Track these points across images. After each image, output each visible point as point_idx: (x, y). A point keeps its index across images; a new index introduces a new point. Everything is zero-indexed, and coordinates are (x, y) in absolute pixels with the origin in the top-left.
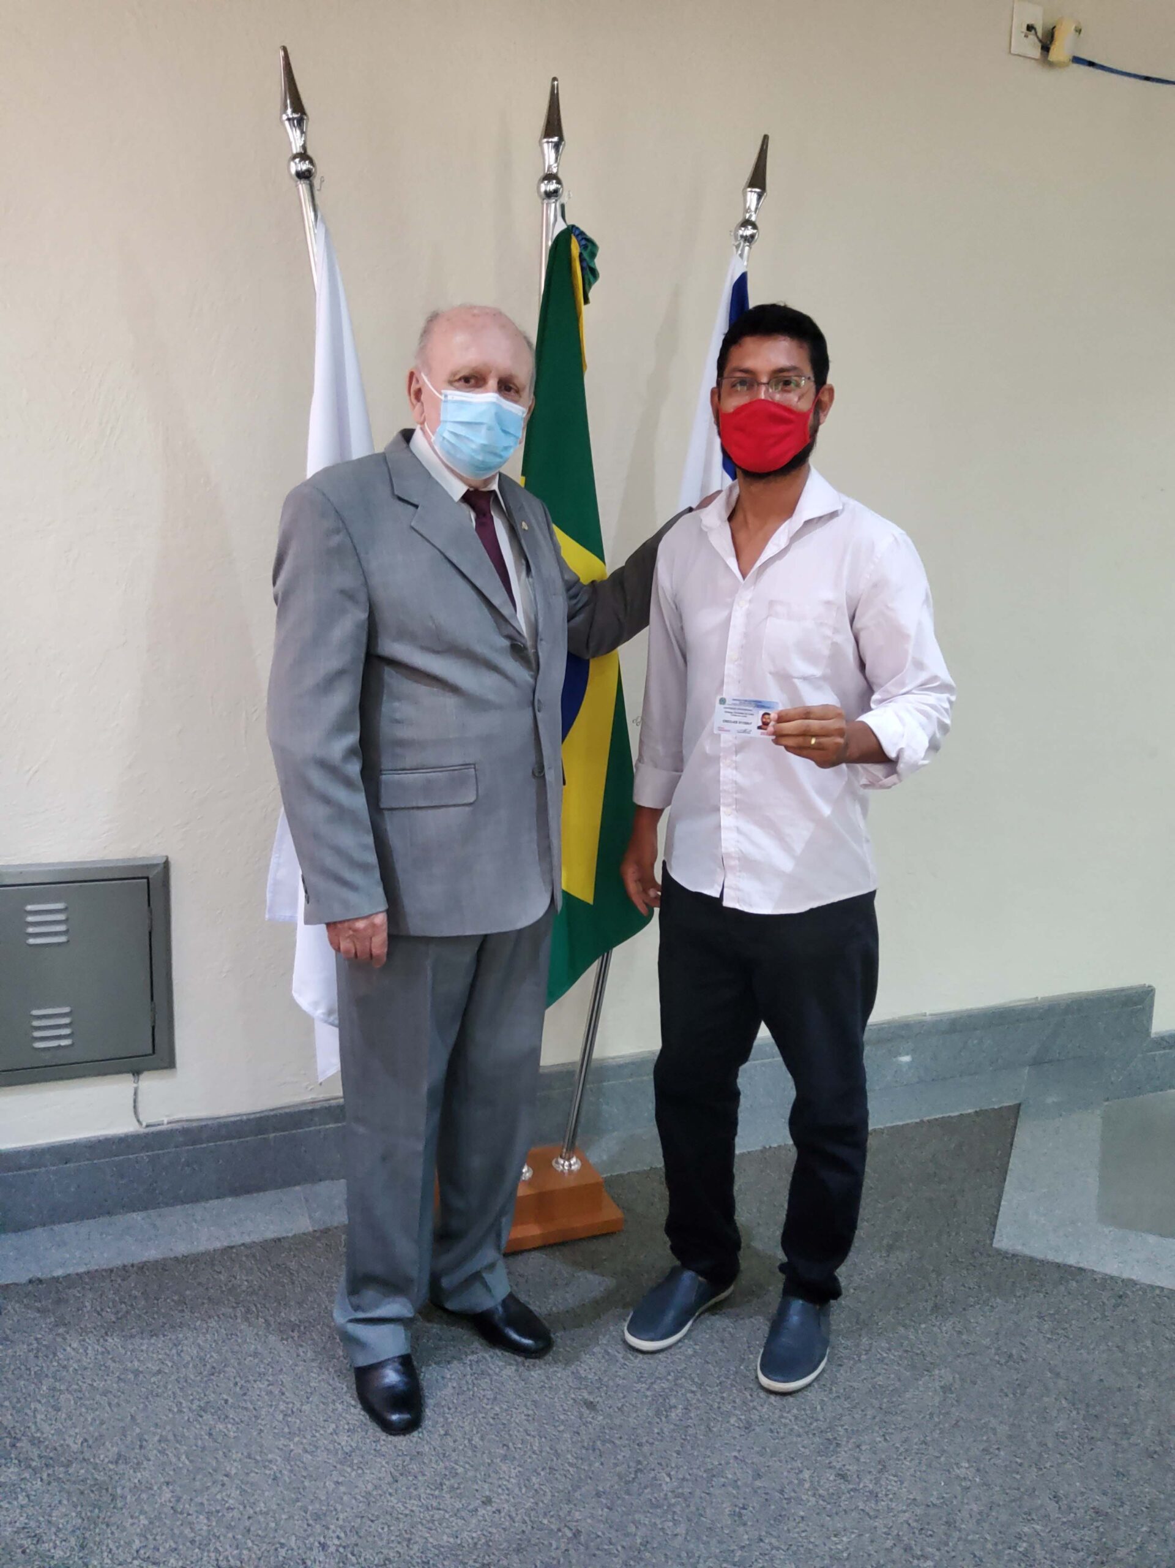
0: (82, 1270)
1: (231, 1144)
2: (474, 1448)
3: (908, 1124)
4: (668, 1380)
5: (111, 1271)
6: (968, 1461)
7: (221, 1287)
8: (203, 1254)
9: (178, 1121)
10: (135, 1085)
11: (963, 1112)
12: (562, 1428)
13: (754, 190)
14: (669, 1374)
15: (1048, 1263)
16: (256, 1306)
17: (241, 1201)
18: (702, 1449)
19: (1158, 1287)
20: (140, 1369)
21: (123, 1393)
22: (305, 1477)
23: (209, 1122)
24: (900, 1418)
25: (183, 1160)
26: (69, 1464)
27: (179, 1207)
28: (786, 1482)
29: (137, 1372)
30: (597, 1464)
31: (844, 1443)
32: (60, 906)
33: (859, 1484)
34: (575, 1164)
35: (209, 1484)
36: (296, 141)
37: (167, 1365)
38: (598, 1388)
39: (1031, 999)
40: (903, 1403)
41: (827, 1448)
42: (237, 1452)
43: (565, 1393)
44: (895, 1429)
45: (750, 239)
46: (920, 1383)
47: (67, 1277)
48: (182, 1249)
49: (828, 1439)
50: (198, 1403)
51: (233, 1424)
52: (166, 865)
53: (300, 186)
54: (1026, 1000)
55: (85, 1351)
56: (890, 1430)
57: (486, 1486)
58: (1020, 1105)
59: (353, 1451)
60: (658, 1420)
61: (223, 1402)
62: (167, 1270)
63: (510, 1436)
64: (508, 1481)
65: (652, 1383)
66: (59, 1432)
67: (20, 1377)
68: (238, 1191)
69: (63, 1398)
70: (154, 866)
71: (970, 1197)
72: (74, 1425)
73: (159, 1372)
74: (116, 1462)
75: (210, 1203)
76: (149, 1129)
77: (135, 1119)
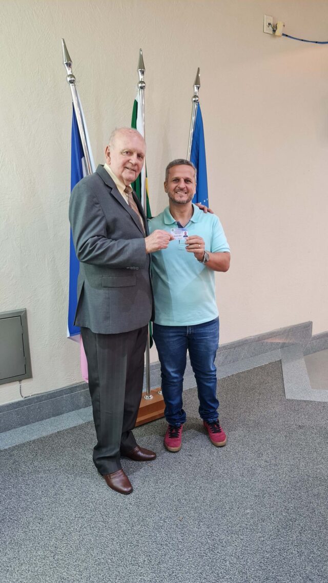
0: (14, 445)
1: (52, 400)
2: (162, 472)
3: (251, 368)
9: (34, 395)
10: (20, 385)
11: (266, 364)
15: (302, 400)
17: (57, 418)
23: (45, 394)
25: (37, 407)
26: (41, 498)
27: (37, 423)
29: (48, 470)
37: (58, 467)
41: (259, 456)
47: (9, 448)
48: (44, 434)
52: (26, 311)
54: (278, 329)
58: (281, 360)
66: (32, 491)
68: (54, 416)
69: (28, 482)
70: (22, 312)
71: (274, 386)
72: (36, 488)
73: (56, 469)
74: (56, 495)
75: (47, 420)
76: (26, 399)
77: (21, 396)
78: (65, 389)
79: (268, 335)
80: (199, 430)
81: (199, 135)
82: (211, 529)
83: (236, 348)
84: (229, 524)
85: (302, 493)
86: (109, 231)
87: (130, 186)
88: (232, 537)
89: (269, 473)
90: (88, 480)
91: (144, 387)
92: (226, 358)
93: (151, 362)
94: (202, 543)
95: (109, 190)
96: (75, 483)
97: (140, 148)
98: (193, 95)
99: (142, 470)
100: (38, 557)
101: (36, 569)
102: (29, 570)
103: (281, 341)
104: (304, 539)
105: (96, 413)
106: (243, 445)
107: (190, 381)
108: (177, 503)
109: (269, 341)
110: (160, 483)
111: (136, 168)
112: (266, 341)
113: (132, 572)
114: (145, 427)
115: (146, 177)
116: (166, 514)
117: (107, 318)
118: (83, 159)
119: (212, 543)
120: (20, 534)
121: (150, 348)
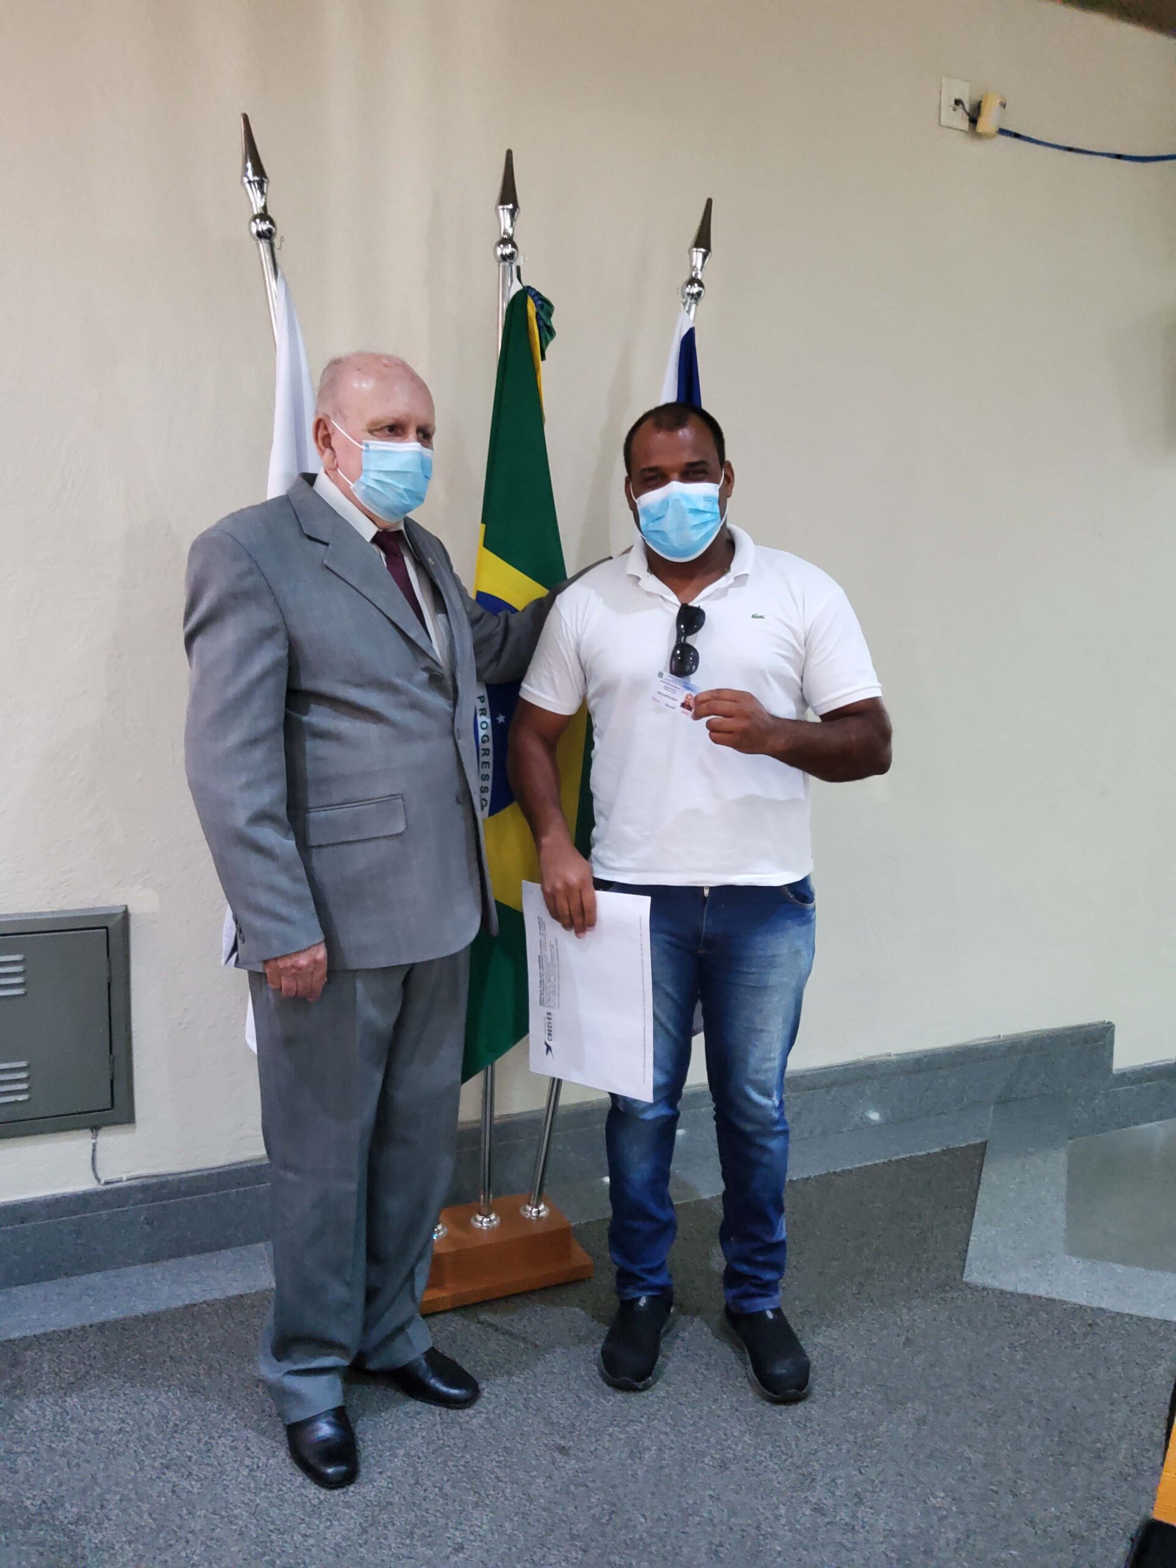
0: (40, 1331)
1: (192, 1201)
2: (445, 1497)
3: (876, 1164)
4: (641, 1422)
5: (70, 1331)
6: (944, 1491)
7: (183, 1345)
8: (165, 1313)
9: (135, 1178)
10: (94, 1141)
11: (931, 1151)
12: (534, 1473)
13: (699, 250)
14: (642, 1417)
15: (1018, 1294)
16: (218, 1361)
17: (202, 1259)
18: (677, 1489)
19: (1127, 1314)
20: (101, 1429)
21: (83, 1453)
22: (271, 1531)
23: (170, 1178)
24: (875, 1451)
25: (142, 1218)
27: (138, 1267)
28: (762, 1518)
29: (97, 1433)
30: (571, 1508)
31: (819, 1478)
32: (17, 957)
33: (836, 1517)
34: (543, 1210)
35: (172, 1542)
36: (257, 202)
37: (128, 1424)
38: (571, 1432)
39: (994, 1037)
40: (878, 1437)
41: (802, 1483)
42: (202, 1509)
43: (536, 1439)
44: (871, 1462)
45: (697, 297)
46: (894, 1416)
47: (24, 1339)
48: (142, 1308)
49: (804, 1475)
50: (161, 1460)
51: (198, 1481)
52: (126, 915)
53: (261, 245)
54: (989, 1039)
55: (44, 1413)
56: (865, 1464)
57: (457, 1533)
58: (986, 1142)
59: (321, 1503)
60: (632, 1462)
61: (187, 1459)
62: (126, 1330)
63: (481, 1482)
64: (480, 1527)
65: (625, 1426)
68: (197, 1250)
70: (115, 915)
71: (939, 1233)
74: (76, 1523)
76: (109, 1187)
77: (93, 1176)
79: (950, 1056)
83: (836, 1089)
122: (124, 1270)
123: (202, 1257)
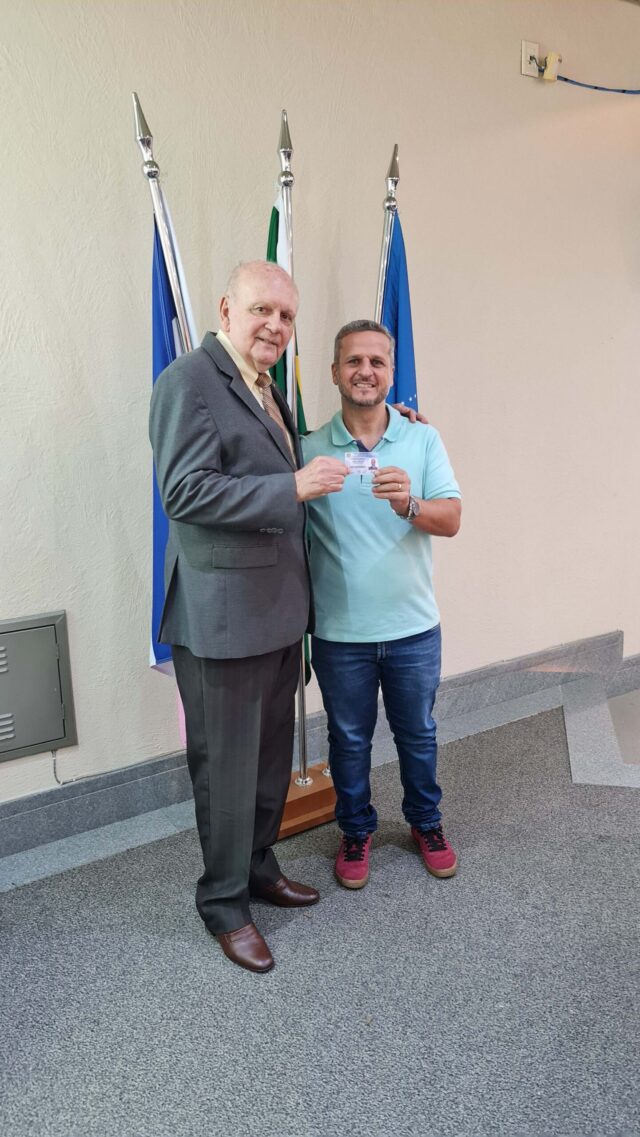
0: (41, 878)
1: (115, 789)
2: (332, 928)
3: (503, 725)
7: (138, 871)
8: (117, 855)
9: (82, 778)
10: (54, 758)
11: (532, 715)
15: (604, 787)
17: (126, 822)
23: (102, 775)
25: (87, 802)
26: (95, 981)
27: (88, 832)
29: (109, 926)
31: (530, 891)
32: (2, 648)
39: (559, 645)
41: (521, 895)
47: (33, 883)
48: (102, 855)
49: (521, 891)
52: (63, 617)
54: (555, 646)
58: (562, 707)
66: (78, 966)
67: (35, 943)
68: (122, 817)
69: (70, 948)
70: (56, 617)
71: (551, 759)
72: (86, 961)
73: (124, 923)
74: (124, 974)
75: (106, 827)
76: (66, 785)
77: (54, 780)
78: (141, 767)
79: (536, 658)
80: (403, 846)
81: (397, 271)
82: (427, 1042)
83: (475, 684)
84: (464, 1032)
85: (607, 970)
86: (226, 460)
87: (268, 373)
88: (469, 1056)
89: (540, 930)
90: (187, 945)
91: (294, 761)
92: (455, 704)
93: (308, 712)
94: (410, 1069)
95: (228, 381)
96: (162, 950)
97: (285, 301)
98: (385, 197)
99: (292, 925)
100: (90, 1097)
101: (86, 1119)
102: (72, 1123)
103: (564, 670)
104: (612, 1060)
105: (201, 813)
106: (490, 874)
107: (384, 750)
108: (361, 990)
109: (539, 669)
110: (328, 949)
111: (278, 339)
112: (533, 669)
113: (275, 1126)
114: (298, 839)
115: (297, 354)
116: (338, 1013)
117: (221, 628)
118: (174, 322)
119: (431, 1068)
120: (55, 1051)
121: (307, 682)
122: (81, 835)
123: (125, 822)
